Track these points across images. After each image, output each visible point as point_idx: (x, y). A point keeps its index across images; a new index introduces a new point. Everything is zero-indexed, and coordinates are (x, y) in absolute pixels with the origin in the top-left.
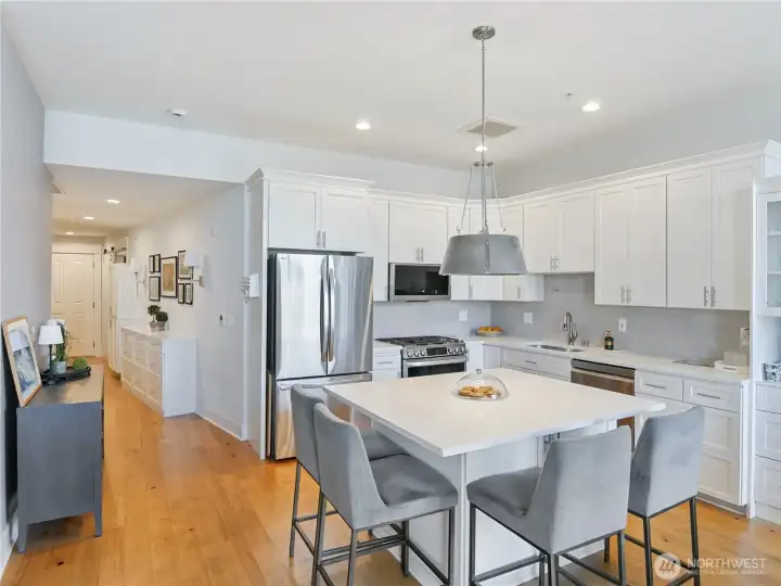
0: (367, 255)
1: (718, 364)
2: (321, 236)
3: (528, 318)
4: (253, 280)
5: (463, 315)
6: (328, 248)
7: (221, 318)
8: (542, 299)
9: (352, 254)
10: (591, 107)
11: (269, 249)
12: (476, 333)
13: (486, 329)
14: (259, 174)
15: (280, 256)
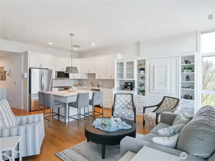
0: (51, 69)
1: (112, 88)
2: (41, 65)
3: (85, 82)
4: (26, 74)
5: (72, 82)
6: (43, 68)
7: (15, 83)
8: (88, 78)
9: (48, 69)
10: (93, 45)
11: (29, 68)
12: (75, 86)
13: (77, 85)
14: (27, 52)
15: (32, 69)
